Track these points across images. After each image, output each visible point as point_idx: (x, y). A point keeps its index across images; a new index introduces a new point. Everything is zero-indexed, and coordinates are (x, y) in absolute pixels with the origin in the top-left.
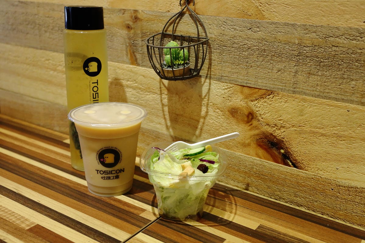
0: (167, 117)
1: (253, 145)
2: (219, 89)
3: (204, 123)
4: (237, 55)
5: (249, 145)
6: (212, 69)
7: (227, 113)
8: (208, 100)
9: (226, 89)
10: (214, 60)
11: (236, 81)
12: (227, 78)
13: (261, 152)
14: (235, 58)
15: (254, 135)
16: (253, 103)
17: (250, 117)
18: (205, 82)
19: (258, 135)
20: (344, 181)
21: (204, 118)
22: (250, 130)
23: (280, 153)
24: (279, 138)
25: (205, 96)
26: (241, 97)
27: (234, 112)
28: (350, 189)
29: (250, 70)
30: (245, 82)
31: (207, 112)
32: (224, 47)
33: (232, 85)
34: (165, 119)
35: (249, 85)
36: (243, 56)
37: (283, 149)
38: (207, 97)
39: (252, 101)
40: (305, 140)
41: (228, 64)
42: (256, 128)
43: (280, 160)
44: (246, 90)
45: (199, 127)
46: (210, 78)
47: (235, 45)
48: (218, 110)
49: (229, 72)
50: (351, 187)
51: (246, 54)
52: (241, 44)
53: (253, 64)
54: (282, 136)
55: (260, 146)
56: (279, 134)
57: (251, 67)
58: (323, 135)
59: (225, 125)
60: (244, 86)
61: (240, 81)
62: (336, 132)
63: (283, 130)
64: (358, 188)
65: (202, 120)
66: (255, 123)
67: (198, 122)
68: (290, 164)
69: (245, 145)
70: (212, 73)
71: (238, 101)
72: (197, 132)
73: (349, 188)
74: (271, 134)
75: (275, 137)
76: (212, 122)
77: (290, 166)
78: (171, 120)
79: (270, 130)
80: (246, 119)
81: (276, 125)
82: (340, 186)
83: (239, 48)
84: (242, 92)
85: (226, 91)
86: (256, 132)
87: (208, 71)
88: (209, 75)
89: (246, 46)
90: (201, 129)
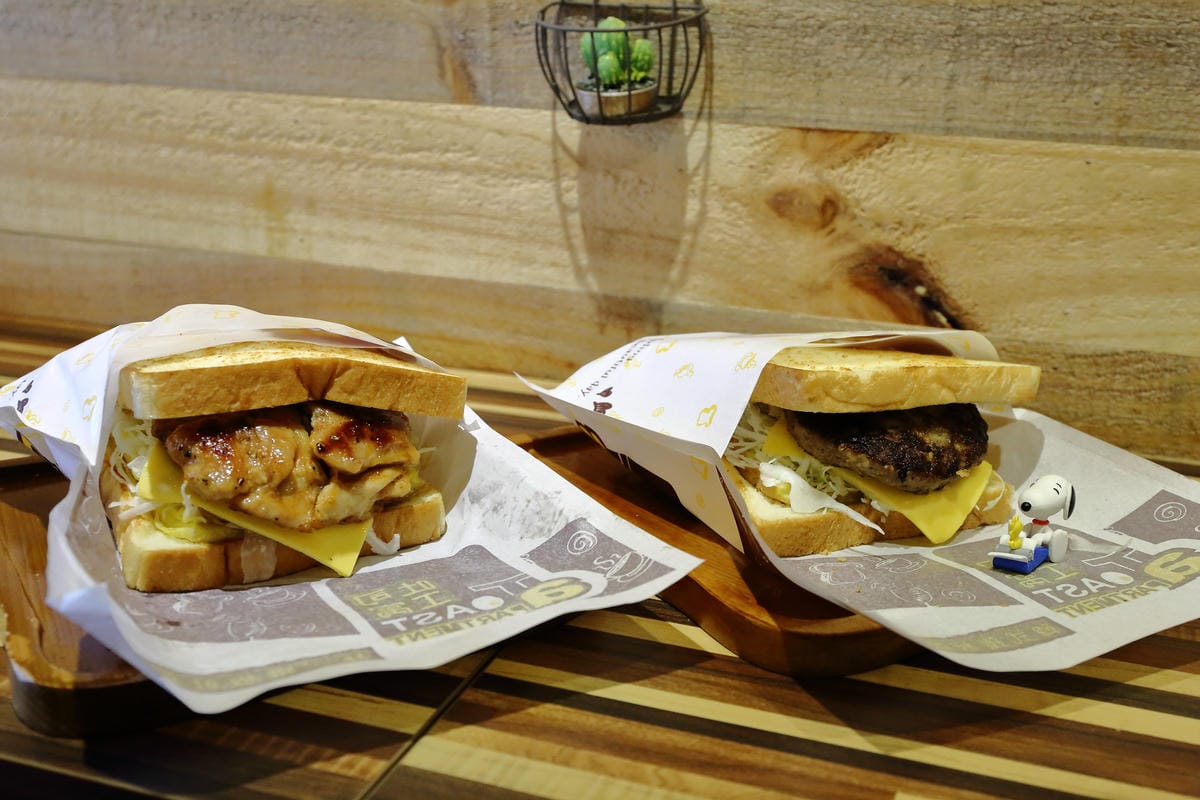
0: (579, 241)
1: (842, 286)
2: (735, 145)
3: (693, 245)
4: (788, 48)
5: (828, 287)
6: (716, 93)
7: (764, 207)
8: (705, 179)
9: (758, 143)
10: (721, 67)
11: (786, 118)
12: (759, 112)
13: (863, 300)
14: (781, 56)
15: (842, 259)
16: (834, 173)
17: (830, 211)
18: (694, 129)
19: (853, 256)
20: (1082, 343)
21: (695, 230)
22: (831, 245)
23: (914, 296)
24: (913, 256)
25: (697, 168)
26: (801, 159)
27: (782, 204)
28: (1100, 360)
29: (827, 85)
30: (813, 117)
31: (703, 214)
32: (749, 30)
33: (773, 131)
34: (571, 248)
35: (823, 125)
36: (805, 47)
37: (921, 283)
38: (701, 171)
39: (833, 168)
40: (980, 253)
41: (761, 74)
42: (847, 237)
43: (914, 316)
44: (815, 140)
45: (680, 257)
46: (710, 116)
47: (781, 22)
48: (734, 205)
49: (767, 95)
50: (1103, 355)
51: (814, 41)
52: (798, 16)
53: (833, 68)
54: (919, 251)
55: (858, 284)
56: (911, 245)
57: (830, 75)
58: (1026, 232)
59: (756, 241)
60: (808, 130)
61: (798, 115)
62: (1060, 220)
63: (919, 234)
64: (1117, 354)
65: (688, 237)
66: (841, 224)
67: (676, 242)
68: (943, 320)
69: (815, 290)
70: (716, 103)
71: (796, 172)
72: (674, 274)
73: (1095, 359)
74: (890, 249)
75: (900, 255)
76: (717, 237)
77: (942, 326)
78: (593, 249)
79: (887, 238)
80: (817, 218)
81: (900, 223)
82: (1073, 357)
83: (794, 27)
84: (804, 147)
85: (758, 148)
86: (849, 248)
87: (703, 98)
88: (706, 110)
89: (811, 22)
90: (686, 263)
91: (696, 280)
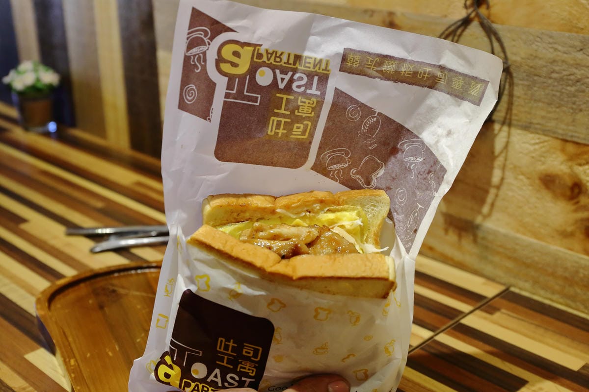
1: (580, 236)
2: (524, 143)
3: (497, 196)
4: (557, 91)
5: (571, 235)
6: (514, 111)
7: (537, 182)
8: (506, 160)
9: (537, 144)
10: (519, 97)
11: (554, 133)
12: (538, 126)
14: (554, 95)
15: (582, 220)
16: (581, 168)
17: (576, 191)
18: (500, 130)
21: (498, 187)
22: (576, 211)
25: (501, 152)
26: (561, 157)
27: (548, 181)
29: (579, 116)
30: (570, 134)
31: (502, 179)
32: (536, 78)
33: (546, 138)
35: (576, 140)
36: (568, 92)
38: (503, 155)
39: (580, 165)
41: (540, 104)
42: (586, 208)
44: (571, 148)
45: (489, 200)
46: (510, 125)
47: (554, 75)
48: (521, 177)
49: (543, 117)
51: (573, 89)
52: (565, 73)
53: (583, 107)
57: (581, 110)
59: (533, 200)
60: (566, 141)
61: (560, 131)
65: (493, 191)
66: (584, 200)
67: (487, 192)
69: (565, 235)
70: (514, 117)
71: (557, 164)
72: (485, 209)
76: (511, 194)
80: (569, 193)
83: (562, 79)
84: (563, 150)
85: (537, 147)
86: (586, 215)
87: (507, 113)
88: (507, 121)
89: (572, 77)
90: (492, 205)
91: (496, 215)
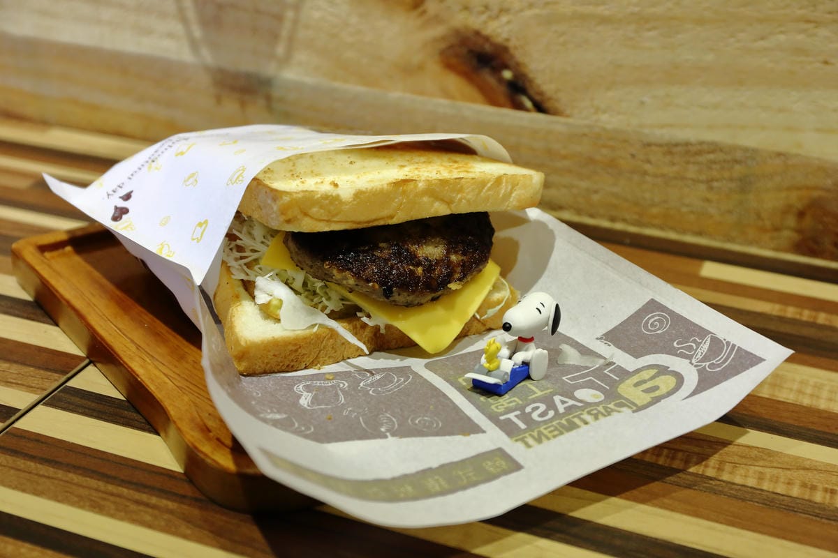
0: (191, 14)
1: (434, 67)
3: (296, 22)
5: (421, 68)
13: (454, 82)
15: (435, 40)
19: (443, 38)
20: (658, 132)
21: (297, 6)
22: (423, 27)
23: (501, 80)
24: (499, 40)
28: (675, 150)
34: (184, 20)
37: (506, 67)
40: (562, 39)
42: (437, 19)
43: (502, 99)
45: (284, 33)
50: (677, 145)
54: (505, 35)
55: (449, 66)
56: (499, 30)
58: (604, 20)
59: (354, 20)
62: (637, 9)
63: (504, 19)
64: (691, 144)
65: (290, 14)
66: (432, 7)
67: (279, 18)
68: (528, 104)
69: (408, 70)
72: (280, 50)
73: (670, 148)
74: (477, 33)
75: (487, 39)
76: (317, 15)
77: (527, 110)
78: (205, 23)
79: (475, 22)
81: (487, 7)
82: (649, 145)
86: (438, 31)
90: (291, 40)
91: (301, 56)
